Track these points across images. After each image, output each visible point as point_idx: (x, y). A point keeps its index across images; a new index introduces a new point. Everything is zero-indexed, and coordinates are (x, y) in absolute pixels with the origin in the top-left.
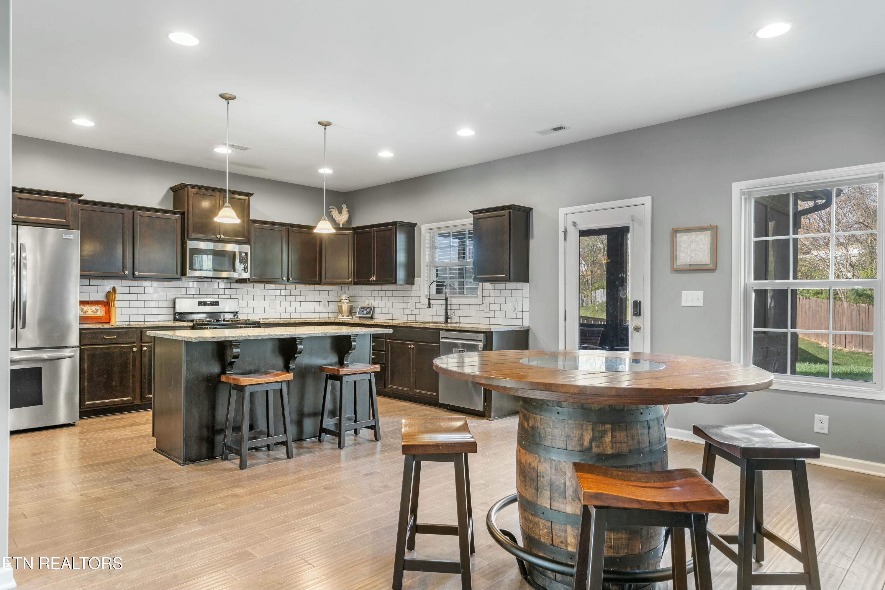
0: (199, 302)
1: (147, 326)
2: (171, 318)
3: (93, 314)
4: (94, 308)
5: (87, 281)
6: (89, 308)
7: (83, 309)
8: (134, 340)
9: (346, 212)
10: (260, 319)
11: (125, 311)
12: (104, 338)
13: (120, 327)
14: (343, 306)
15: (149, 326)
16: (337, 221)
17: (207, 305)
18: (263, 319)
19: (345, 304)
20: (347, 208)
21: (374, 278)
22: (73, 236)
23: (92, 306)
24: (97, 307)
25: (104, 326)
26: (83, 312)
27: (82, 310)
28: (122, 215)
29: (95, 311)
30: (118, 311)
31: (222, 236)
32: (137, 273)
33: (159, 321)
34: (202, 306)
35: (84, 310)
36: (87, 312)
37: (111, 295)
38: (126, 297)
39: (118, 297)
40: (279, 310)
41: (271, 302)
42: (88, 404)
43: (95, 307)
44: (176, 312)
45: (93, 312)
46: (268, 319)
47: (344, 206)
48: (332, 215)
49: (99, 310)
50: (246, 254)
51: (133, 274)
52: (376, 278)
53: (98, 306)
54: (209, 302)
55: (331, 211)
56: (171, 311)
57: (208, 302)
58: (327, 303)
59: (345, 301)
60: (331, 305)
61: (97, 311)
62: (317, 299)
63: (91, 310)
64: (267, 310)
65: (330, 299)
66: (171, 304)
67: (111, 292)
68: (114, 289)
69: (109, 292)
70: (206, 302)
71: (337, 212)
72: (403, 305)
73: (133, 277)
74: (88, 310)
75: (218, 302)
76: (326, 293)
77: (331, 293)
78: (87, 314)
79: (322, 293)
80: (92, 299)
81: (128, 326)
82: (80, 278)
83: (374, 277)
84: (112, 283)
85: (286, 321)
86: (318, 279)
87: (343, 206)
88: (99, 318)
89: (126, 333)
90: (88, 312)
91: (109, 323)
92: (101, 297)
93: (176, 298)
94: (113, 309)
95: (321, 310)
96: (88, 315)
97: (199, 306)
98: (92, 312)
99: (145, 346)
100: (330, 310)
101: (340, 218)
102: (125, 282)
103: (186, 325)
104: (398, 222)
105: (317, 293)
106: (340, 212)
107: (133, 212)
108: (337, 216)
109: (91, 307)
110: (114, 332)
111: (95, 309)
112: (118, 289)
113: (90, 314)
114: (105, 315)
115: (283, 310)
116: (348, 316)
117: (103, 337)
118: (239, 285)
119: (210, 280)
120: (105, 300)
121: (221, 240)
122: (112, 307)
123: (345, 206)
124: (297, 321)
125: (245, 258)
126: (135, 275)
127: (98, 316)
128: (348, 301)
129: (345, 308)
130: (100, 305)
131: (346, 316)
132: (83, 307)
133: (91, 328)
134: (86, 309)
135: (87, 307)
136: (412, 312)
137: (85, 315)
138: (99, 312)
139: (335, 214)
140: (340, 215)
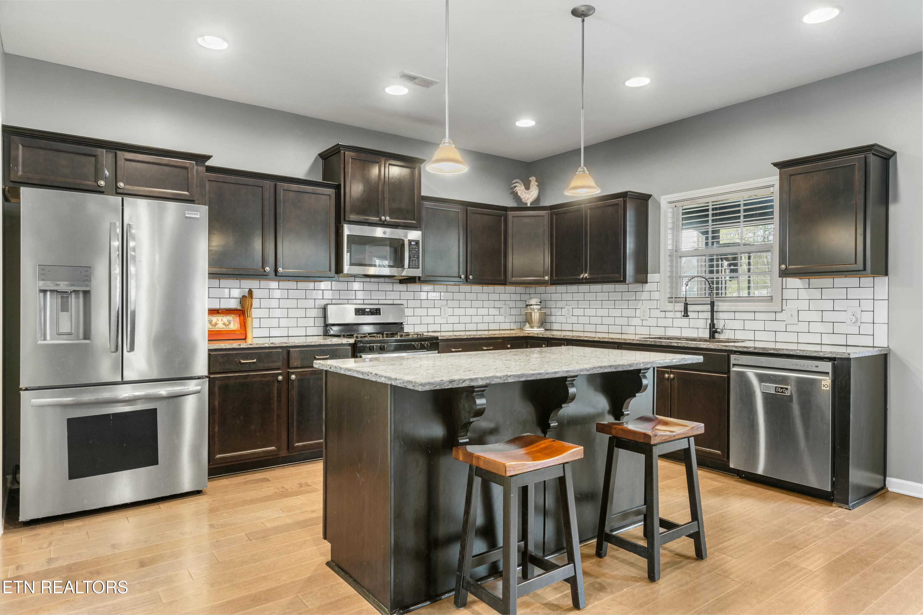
0: (356, 309)
1: (296, 345)
2: (320, 331)
3: (225, 327)
4: (225, 319)
5: (216, 282)
6: (220, 318)
7: (212, 320)
8: (279, 364)
9: (536, 187)
11: (265, 322)
12: (240, 363)
13: (262, 346)
14: (532, 314)
15: (298, 344)
16: (523, 200)
17: (366, 314)
18: (432, 332)
19: (536, 311)
20: (536, 181)
21: (586, 275)
22: (199, 213)
23: (223, 316)
24: (230, 318)
25: (240, 345)
26: (212, 325)
27: (210, 322)
28: (260, 189)
29: (227, 323)
30: (256, 323)
31: (388, 218)
32: (280, 269)
33: (306, 336)
34: (359, 315)
35: (213, 323)
36: (216, 324)
37: (246, 301)
38: (264, 303)
39: (255, 303)
40: (450, 319)
41: (442, 309)
42: (220, 458)
43: (227, 317)
44: (327, 323)
45: (224, 324)
46: (438, 332)
47: (533, 179)
48: (517, 192)
49: (232, 322)
50: (418, 242)
51: (276, 271)
52: (590, 274)
53: (230, 316)
54: (368, 310)
55: (515, 187)
56: (320, 322)
57: (367, 310)
58: (508, 310)
59: (535, 307)
60: (514, 312)
61: (230, 323)
62: (498, 304)
63: (222, 322)
64: (438, 320)
65: (512, 304)
66: (321, 314)
67: (247, 297)
68: (250, 292)
69: (243, 296)
70: (365, 309)
71: (523, 187)
72: (631, 313)
73: (276, 275)
74: (218, 322)
75: (380, 309)
76: (507, 297)
77: (514, 297)
78: (216, 327)
79: (503, 297)
80: (223, 306)
81: (272, 345)
82: (209, 278)
83: (586, 273)
84: (248, 284)
85: (470, 335)
86: (502, 278)
87: (530, 179)
88: (233, 332)
89: (269, 355)
90: (217, 324)
91: (245, 339)
93: (327, 304)
94: (249, 320)
95: (501, 319)
96: (218, 328)
97: (356, 315)
98: (223, 324)
99: (293, 373)
100: (513, 319)
101: (528, 196)
102: (264, 283)
103: (346, 343)
104: (629, 193)
105: (496, 297)
106: (527, 187)
107: (275, 185)
108: (523, 193)
109: (222, 318)
110: (252, 354)
111: (227, 320)
112: (256, 293)
113: (221, 327)
114: (239, 329)
115: (455, 319)
116: (539, 327)
117: (238, 361)
118: (403, 287)
119: (368, 280)
120: (239, 307)
121: (385, 223)
122: (248, 317)
124: (484, 335)
125: (415, 248)
126: (278, 273)
127: (231, 329)
128: (539, 307)
129: (536, 316)
130: (234, 315)
131: (536, 327)
132: (212, 317)
133: (223, 348)
134: (216, 320)
135: (217, 317)
136: (645, 323)
137: (215, 328)
138: (232, 324)
139: (520, 190)
140: (528, 191)
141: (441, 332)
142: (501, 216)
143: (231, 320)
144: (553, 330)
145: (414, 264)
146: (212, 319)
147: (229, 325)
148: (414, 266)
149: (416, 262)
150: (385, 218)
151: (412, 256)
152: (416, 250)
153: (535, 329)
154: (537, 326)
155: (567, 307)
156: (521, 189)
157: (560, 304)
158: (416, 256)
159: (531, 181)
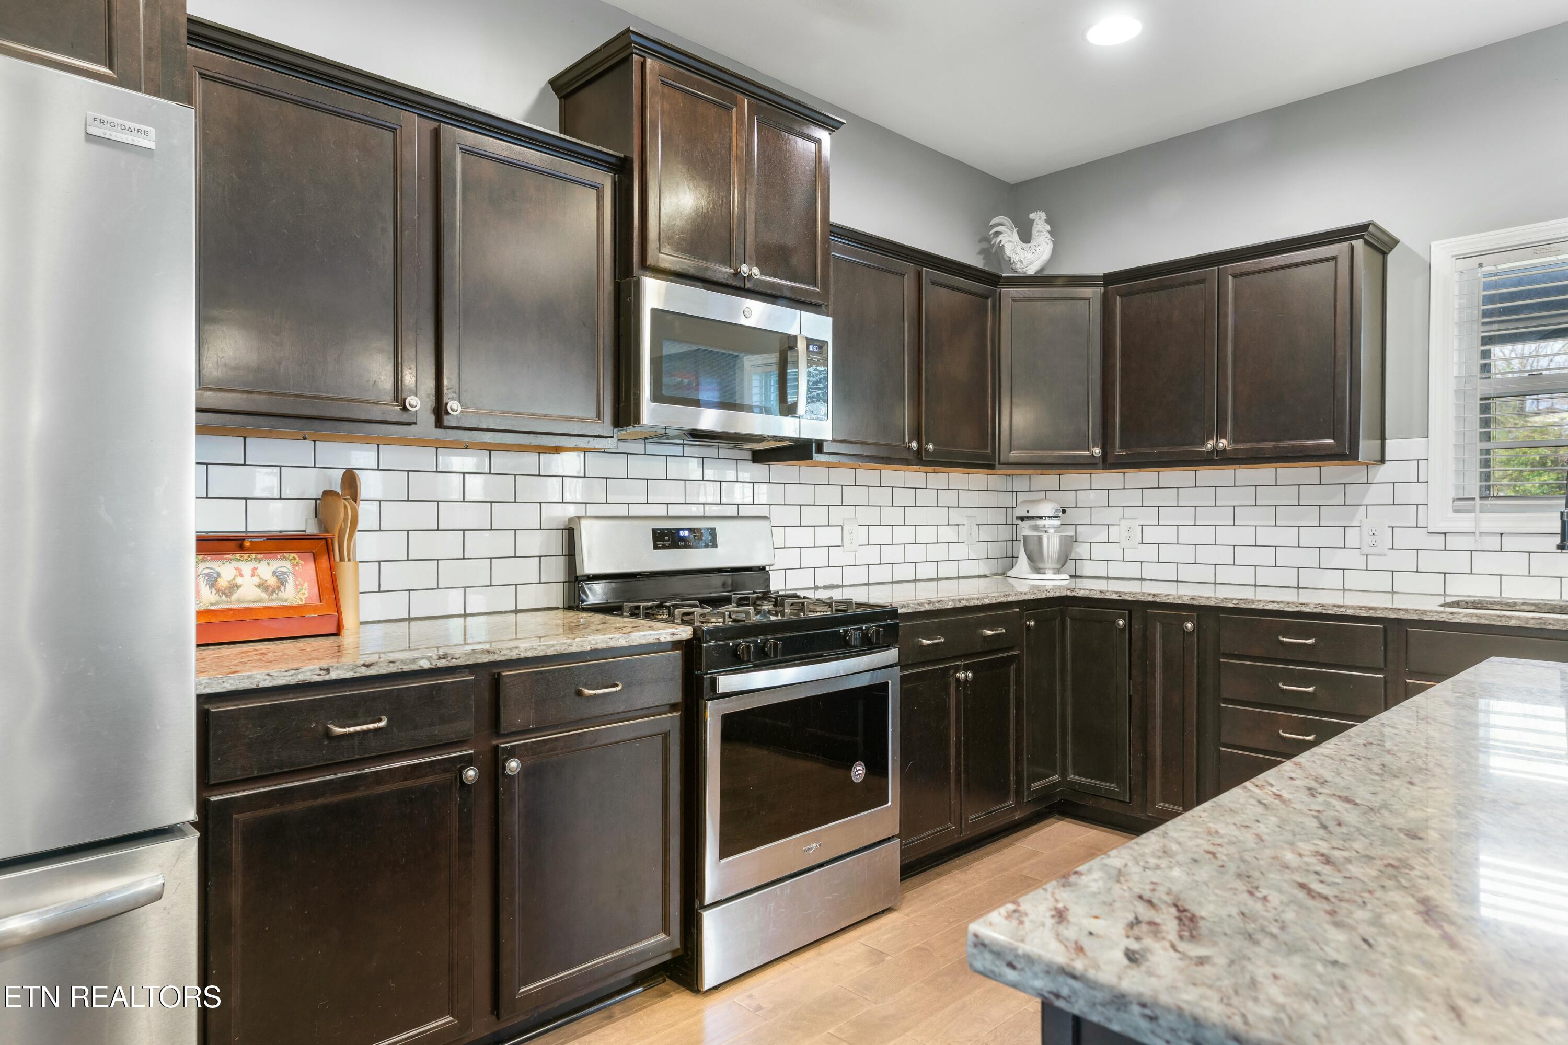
0: (654, 531)
1: (523, 655)
2: (556, 595)
3: (264, 596)
4: (267, 569)
5: (230, 448)
6: (246, 568)
7: (219, 575)
8: (466, 725)
9: (1047, 236)
11: (394, 575)
12: (328, 734)
13: (407, 668)
14: (1045, 539)
15: (530, 654)
17: (682, 544)
18: (826, 587)
19: (1051, 531)
20: (1047, 221)
21: (1222, 443)
23: (260, 560)
24: (283, 564)
25: (327, 670)
26: (218, 591)
27: (213, 581)
28: (388, 135)
29: (272, 581)
30: (367, 577)
31: (756, 271)
32: (453, 405)
33: (516, 611)
34: (664, 547)
35: (223, 582)
36: (234, 587)
37: (336, 509)
38: (394, 515)
39: (366, 513)
40: (863, 555)
41: (844, 527)
43: (272, 562)
44: (579, 573)
45: (262, 586)
46: (838, 586)
47: (1039, 219)
48: (1003, 245)
49: (291, 579)
50: (823, 348)
51: (439, 411)
52: (1235, 440)
53: (284, 559)
54: (685, 534)
55: (998, 234)
56: (556, 569)
57: (682, 533)
58: (975, 528)
59: (1048, 522)
60: (987, 534)
61: (282, 582)
62: (954, 517)
63: (256, 580)
65: (982, 516)
66: (556, 543)
67: (338, 494)
68: (350, 480)
69: (327, 493)
70: (679, 530)
71: (1015, 236)
72: (1333, 536)
73: (439, 424)
74: (239, 580)
75: (713, 531)
76: (972, 498)
77: (985, 499)
78: (234, 597)
79: (965, 498)
81: (442, 663)
82: (202, 430)
84: (343, 454)
86: (989, 451)
87: (1032, 216)
88: (294, 612)
89: (432, 696)
90: (238, 587)
91: (337, 634)
92: (295, 519)
93: (579, 518)
94: (346, 570)
96: (239, 601)
97: (656, 547)
98: (259, 586)
99: (511, 753)
101: (1029, 256)
102: (393, 455)
103: (669, 638)
104: (1371, 228)
106: (1026, 237)
107: (436, 133)
108: (1019, 250)
109: (254, 564)
110: (374, 697)
111: (274, 573)
112: (366, 484)
113: (252, 597)
114: (315, 600)
116: (1058, 571)
117: (320, 728)
118: (760, 469)
120: (312, 529)
121: (749, 285)
122: (342, 559)
123: (1043, 215)
125: (819, 362)
126: (446, 418)
127: (285, 604)
128: (1057, 522)
129: (1051, 545)
130: (295, 555)
131: (1050, 571)
132: (220, 563)
133: (262, 685)
134: (235, 572)
135: (235, 564)
136: (1374, 563)
137: (226, 604)
138: (290, 587)
139: (1010, 242)
140: (1028, 245)
141: (843, 586)
142: (987, 298)
143: (285, 573)
144: (1081, 577)
146: (218, 569)
147: (279, 589)
150: (750, 270)
151: (811, 383)
153: (1049, 575)
154: (1054, 569)
155: (1124, 523)
156: (1010, 239)
157: (1101, 516)
158: (820, 385)
159: (1033, 221)
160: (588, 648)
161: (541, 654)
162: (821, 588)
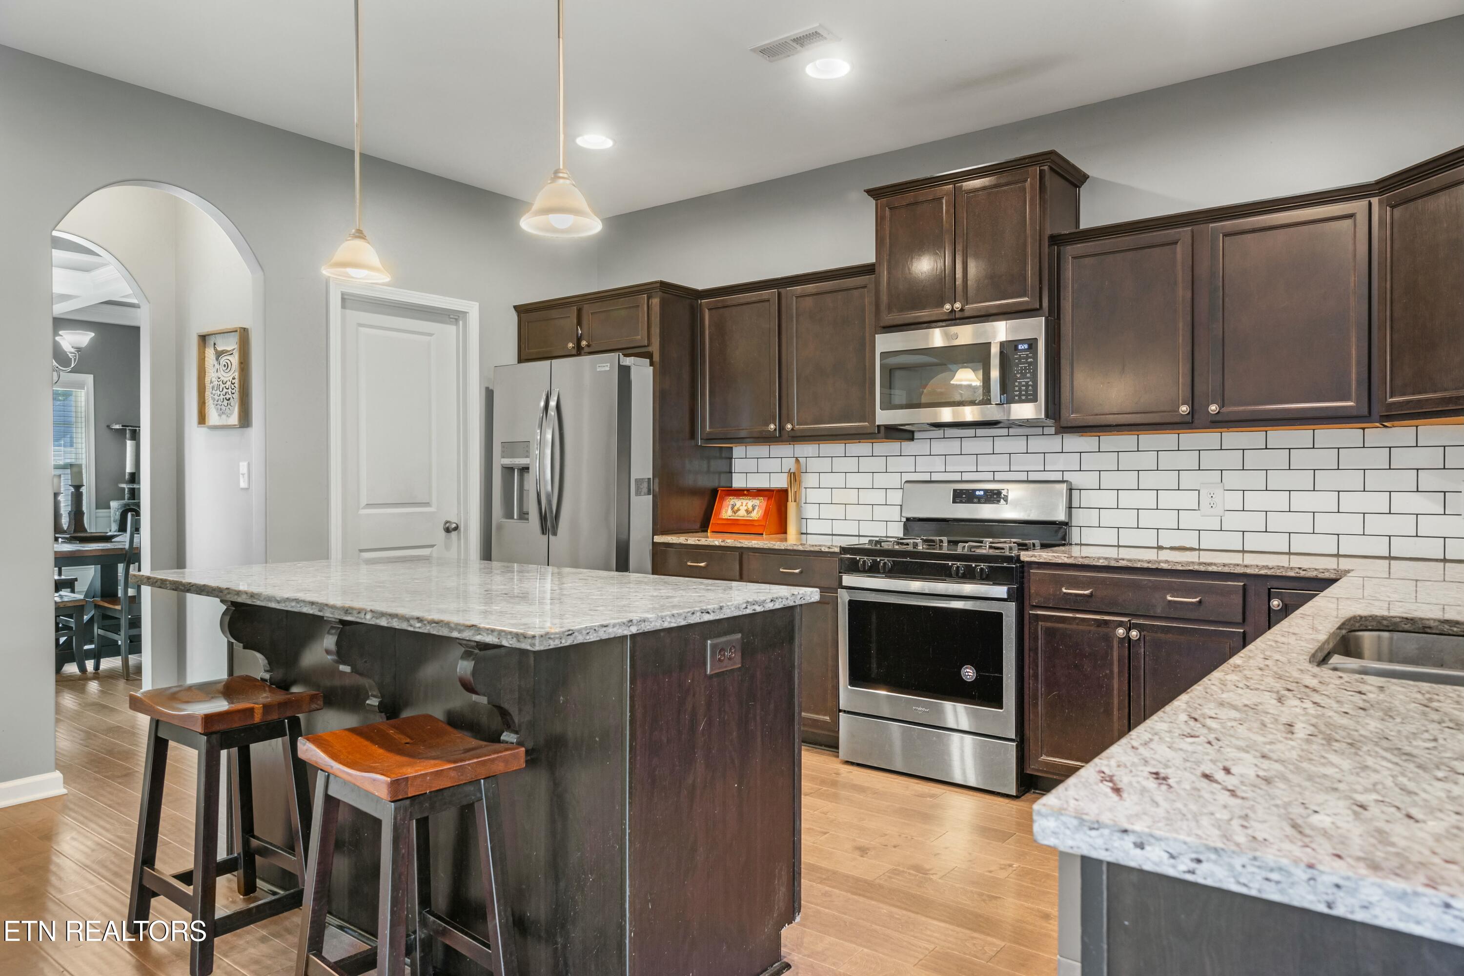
0: (955, 491)
3: (746, 514)
4: (752, 504)
6: (745, 502)
7: (736, 505)
8: (735, 574)
10: (1160, 548)
12: (687, 565)
17: (976, 500)
18: (1172, 548)
22: (609, 364)
23: (750, 499)
24: (761, 502)
26: (733, 512)
27: (733, 507)
29: (751, 509)
31: (960, 305)
32: (789, 427)
34: (961, 502)
35: (736, 508)
37: (794, 477)
38: (828, 480)
39: (809, 480)
40: (1234, 521)
41: (1203, 492)
46: (1192, 549)
49: (757, 508)
50: (1032, 344)
53: (758, 499)
54: (982, 493)
57: (977, 493)
63: (746, 508)
64: (1187, 520)
68: (799, 464)
70: (975, 490)
74: (741, 508)
75: (1001, 493)
78: (737, 514)
80: (750, 485)
86: (1354, 401)
88: (747, 523)
89: (722, 558)
90: (740, 510)
92: (780, 482)
94: (794, 508)
96: (738, 516)
97: (954, 502)
98: (746, 510)
109: (748, 501)
111: (754, 506)
112: (814, 465)
113: (741, 515)
114: (762, 518)
119: (970, 432)
122: (792, 502)
125: (1027, 357)
127: (750, 519)
130: (762, 498)
132: (737, 500)
134: (741, 504)
137: (734, 516)
138: (755, 511)
142: (1347, 217)
143: (758, 506)
145: (1023, 393)
146: (736, 503)
147: (751, 512)
148: (1023, 398)
149: (1030, 388)
150: (953, 307)
151: (1018, 376)
152: (1029, 360)
158: (1028, 375)
160: (783, 548)
161: (761, 547)
162: (1166, 548)
